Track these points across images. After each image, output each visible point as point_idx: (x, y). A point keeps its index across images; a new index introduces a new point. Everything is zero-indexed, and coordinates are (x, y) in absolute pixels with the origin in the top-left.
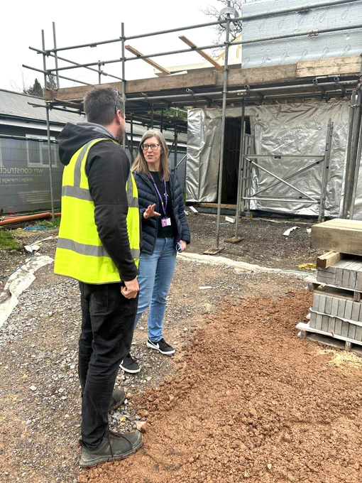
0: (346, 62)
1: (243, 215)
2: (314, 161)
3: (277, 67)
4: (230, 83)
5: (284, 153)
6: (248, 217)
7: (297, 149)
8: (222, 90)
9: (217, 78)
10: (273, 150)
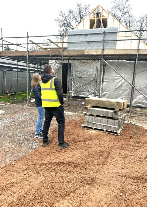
0: (98, 51)
1: (69, 97)
2: (92, 79)
3: (78, 51)
4: (64, 55)
5: (83, 76)
6: (71, 98)
7: (87, 75)
8: (61, 56)
9: (60, 53)
10: (79, 75)
